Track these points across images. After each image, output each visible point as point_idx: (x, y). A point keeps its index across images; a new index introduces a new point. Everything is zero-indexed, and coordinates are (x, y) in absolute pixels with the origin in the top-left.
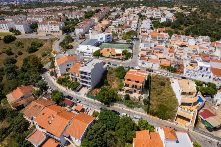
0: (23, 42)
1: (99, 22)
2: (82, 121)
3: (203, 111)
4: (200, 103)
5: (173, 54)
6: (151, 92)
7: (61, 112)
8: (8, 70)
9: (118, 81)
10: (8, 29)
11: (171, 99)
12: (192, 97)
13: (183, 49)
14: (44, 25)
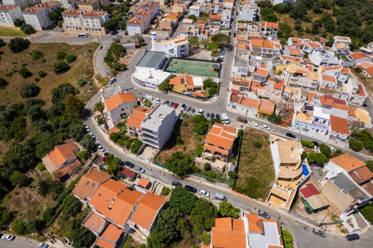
0: (42, 51)
1: (166, 6)
2: (149, 206)
3: (306, 186)
4: (304, 177)
5: (281, 92)
6: (241, 158)
7: (122, 192)
8: (34, 113)
9: (196, 138)
10: (11, 21)
11: (266, 170)
12: (293, 170)
13: (297, 80)
14: (73, 18)
